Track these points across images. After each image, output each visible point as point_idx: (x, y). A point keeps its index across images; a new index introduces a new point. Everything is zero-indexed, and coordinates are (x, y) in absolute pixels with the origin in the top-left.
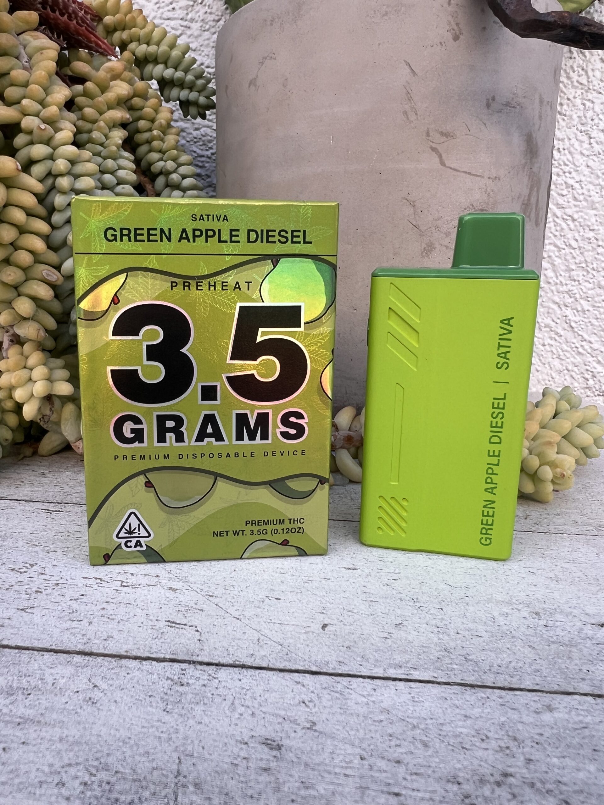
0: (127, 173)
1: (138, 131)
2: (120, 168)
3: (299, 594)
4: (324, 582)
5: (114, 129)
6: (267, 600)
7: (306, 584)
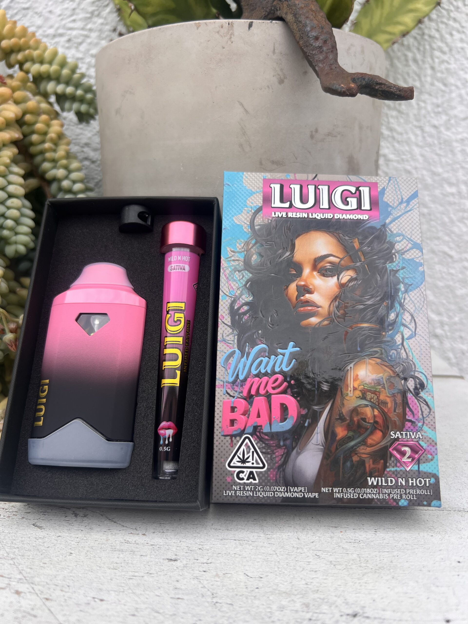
0: (16, 188)
1: (32, 144)
2: (10, 183)
3: (121, 593)
4: (146, 578)
5: (5, 148)
6: (92, 603)
7: (131, 581)
